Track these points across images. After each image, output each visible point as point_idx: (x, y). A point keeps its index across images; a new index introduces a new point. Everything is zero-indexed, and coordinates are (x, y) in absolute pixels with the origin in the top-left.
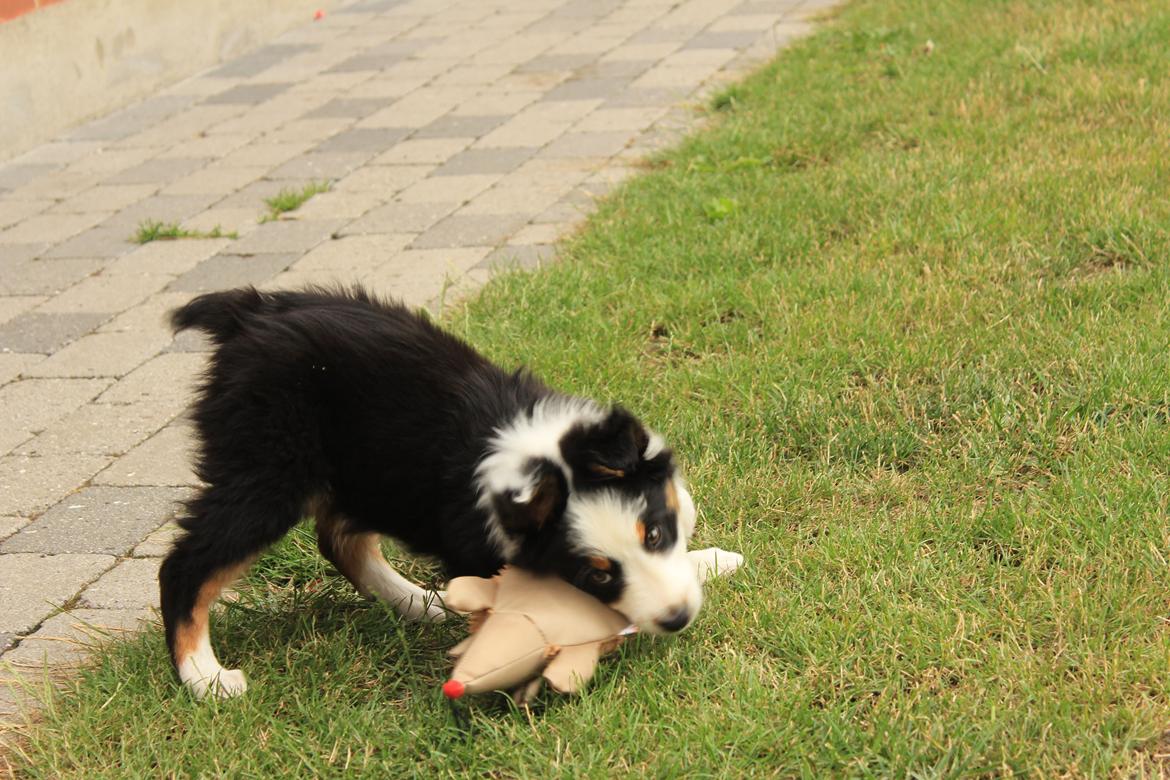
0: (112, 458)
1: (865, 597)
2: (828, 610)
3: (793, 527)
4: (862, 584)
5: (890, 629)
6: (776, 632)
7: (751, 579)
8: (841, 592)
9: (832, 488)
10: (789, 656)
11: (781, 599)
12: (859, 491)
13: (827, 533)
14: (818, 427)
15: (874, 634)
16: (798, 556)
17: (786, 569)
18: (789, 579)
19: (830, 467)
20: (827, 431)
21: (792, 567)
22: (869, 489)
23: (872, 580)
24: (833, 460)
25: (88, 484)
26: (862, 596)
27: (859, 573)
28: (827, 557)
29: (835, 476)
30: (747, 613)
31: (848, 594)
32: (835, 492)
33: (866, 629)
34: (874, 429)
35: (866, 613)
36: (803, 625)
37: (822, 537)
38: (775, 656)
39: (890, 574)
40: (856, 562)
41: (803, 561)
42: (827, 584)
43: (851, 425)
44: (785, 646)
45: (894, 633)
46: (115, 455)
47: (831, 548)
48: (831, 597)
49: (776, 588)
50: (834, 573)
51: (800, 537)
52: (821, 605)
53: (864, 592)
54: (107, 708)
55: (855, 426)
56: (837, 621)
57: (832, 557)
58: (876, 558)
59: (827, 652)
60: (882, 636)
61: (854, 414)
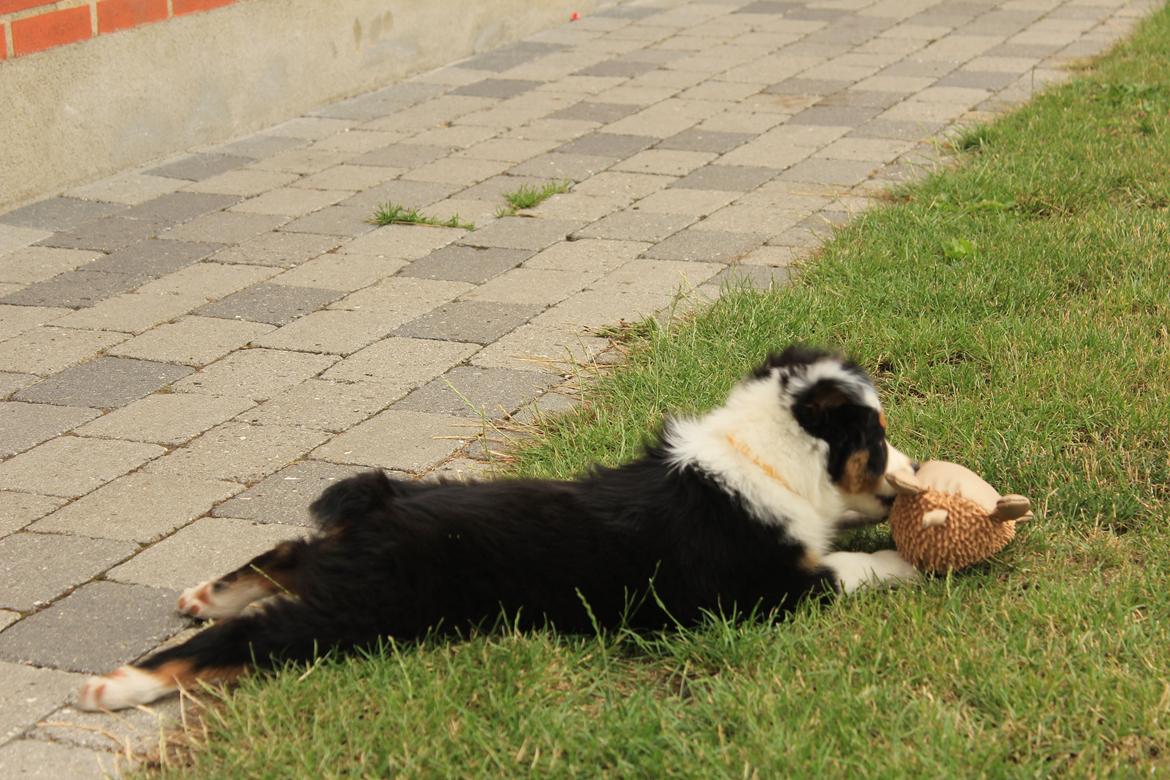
0: (330, 435)
1: (1070, 656)
2: (1031, 665)
3: (1003, 577)
4: (1069, 643)
5: (1093, 692)
6: (976, 681)
7: (956, 625)
8: (1046, 648)
9: (1046, 543)
10: (988, 707)
11: (984, 649)
12: (1074, 548)
13: (1037, 587)
14: (1038, 479)
15: (1076, 694)
16: (1006, 607)
17: (992, 619)
18: (995, 629)
19: (1046, 521)
20: (1047, 484)
21: (999, 617)
22: (1084, 547)
23: (1080, 640)
24: (1050, 514)
25: (305, 457)
26: (1067, 655)
27: (1067, 631)
28: (1035, 610)
29: (1051, 530)
30: (949, 660)
31: (1053, 652)
32: (1049, 547)
33: (1068, 689)
34: (1094, 487)
35: (1069, 673)
36: (1005, 678)
37: (1032, 591)
38: (973, 705)
39: (1096, 637)
40: (1064, 620)
41: (1011, 612)
42: (1032, 639)
43: (1072, 480)
44: (984, 696)
45: (1097, 696)
46: (334, 432)
47: (1040, 603)
48: (1035, 652)
49: (980, 636)
50: (1040, 628)
51: (1009, 588)
52: (1024, 659)
53: (1070, 651)
54: (304, 681)
55: (1076, 483)
56: (1039, 677)
57: (1040, 612)
58: (1086, 618)
59: (1027, 707)
60: (1084, 698)
61: (1076, 470)
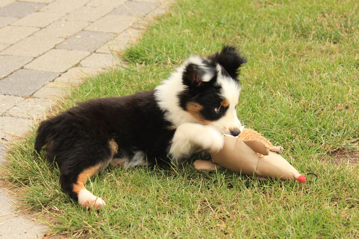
0: (90, 23)
1: (321, 80)
2: (309, 83)
3: (299, 58)
4: (320, 76)
5: (328, 91)
6: (292, 89)
7: (285, 73)
8: (313, 78)
9: (312, 47)
10: (296, 96)
11: (295, 79)
12: (321, 49)
13: (310, 61)
14: (309, 28)
15: (323, 91)
16: (301, 67)
17: (296, 70)
18: (297, 73)
19: (312, 41)
20: (311, 30)
21: (299, 70)
22: (324, 48)
23: (324, 76)
24: (313, 39)
25: (83, 30)
26: (320, 80)
27: (319, 73)
28: (310, 68)
29: (313, 44)
30: (284, 83)
31: (316, 79)
32: (313, 48)
33: (320, 90)
34: (326, 30)
35: (321, 85)
36: (301, 87)
37: (309, 62)
38: (291, 96)
39: (329, 74)
40: (319, 70)
41: (302, 68)
42: (309, 76)
43: (319, 28)
44: (295, 93)
45: (329, 92)
46: (91, 22)
47: (311, 65)
48: (310, 80)
49: (293, 75)
50: (311, 73)
51: (301, 61)
52: (307, 82)
53: (320, 79)
54: (87, 96)
55: (321, 29)
56: (312, 87)
57: (311, 68)
58: (325, 69)
59: (308, 96)
60: (325, 92)
61: (321, 25)
